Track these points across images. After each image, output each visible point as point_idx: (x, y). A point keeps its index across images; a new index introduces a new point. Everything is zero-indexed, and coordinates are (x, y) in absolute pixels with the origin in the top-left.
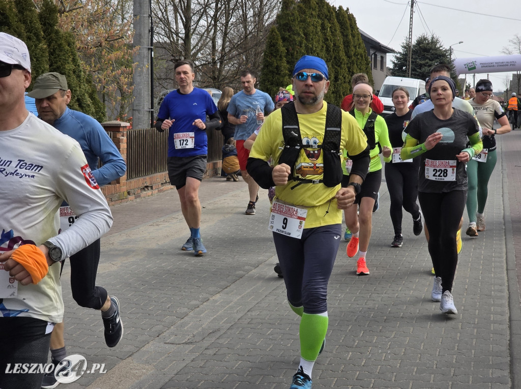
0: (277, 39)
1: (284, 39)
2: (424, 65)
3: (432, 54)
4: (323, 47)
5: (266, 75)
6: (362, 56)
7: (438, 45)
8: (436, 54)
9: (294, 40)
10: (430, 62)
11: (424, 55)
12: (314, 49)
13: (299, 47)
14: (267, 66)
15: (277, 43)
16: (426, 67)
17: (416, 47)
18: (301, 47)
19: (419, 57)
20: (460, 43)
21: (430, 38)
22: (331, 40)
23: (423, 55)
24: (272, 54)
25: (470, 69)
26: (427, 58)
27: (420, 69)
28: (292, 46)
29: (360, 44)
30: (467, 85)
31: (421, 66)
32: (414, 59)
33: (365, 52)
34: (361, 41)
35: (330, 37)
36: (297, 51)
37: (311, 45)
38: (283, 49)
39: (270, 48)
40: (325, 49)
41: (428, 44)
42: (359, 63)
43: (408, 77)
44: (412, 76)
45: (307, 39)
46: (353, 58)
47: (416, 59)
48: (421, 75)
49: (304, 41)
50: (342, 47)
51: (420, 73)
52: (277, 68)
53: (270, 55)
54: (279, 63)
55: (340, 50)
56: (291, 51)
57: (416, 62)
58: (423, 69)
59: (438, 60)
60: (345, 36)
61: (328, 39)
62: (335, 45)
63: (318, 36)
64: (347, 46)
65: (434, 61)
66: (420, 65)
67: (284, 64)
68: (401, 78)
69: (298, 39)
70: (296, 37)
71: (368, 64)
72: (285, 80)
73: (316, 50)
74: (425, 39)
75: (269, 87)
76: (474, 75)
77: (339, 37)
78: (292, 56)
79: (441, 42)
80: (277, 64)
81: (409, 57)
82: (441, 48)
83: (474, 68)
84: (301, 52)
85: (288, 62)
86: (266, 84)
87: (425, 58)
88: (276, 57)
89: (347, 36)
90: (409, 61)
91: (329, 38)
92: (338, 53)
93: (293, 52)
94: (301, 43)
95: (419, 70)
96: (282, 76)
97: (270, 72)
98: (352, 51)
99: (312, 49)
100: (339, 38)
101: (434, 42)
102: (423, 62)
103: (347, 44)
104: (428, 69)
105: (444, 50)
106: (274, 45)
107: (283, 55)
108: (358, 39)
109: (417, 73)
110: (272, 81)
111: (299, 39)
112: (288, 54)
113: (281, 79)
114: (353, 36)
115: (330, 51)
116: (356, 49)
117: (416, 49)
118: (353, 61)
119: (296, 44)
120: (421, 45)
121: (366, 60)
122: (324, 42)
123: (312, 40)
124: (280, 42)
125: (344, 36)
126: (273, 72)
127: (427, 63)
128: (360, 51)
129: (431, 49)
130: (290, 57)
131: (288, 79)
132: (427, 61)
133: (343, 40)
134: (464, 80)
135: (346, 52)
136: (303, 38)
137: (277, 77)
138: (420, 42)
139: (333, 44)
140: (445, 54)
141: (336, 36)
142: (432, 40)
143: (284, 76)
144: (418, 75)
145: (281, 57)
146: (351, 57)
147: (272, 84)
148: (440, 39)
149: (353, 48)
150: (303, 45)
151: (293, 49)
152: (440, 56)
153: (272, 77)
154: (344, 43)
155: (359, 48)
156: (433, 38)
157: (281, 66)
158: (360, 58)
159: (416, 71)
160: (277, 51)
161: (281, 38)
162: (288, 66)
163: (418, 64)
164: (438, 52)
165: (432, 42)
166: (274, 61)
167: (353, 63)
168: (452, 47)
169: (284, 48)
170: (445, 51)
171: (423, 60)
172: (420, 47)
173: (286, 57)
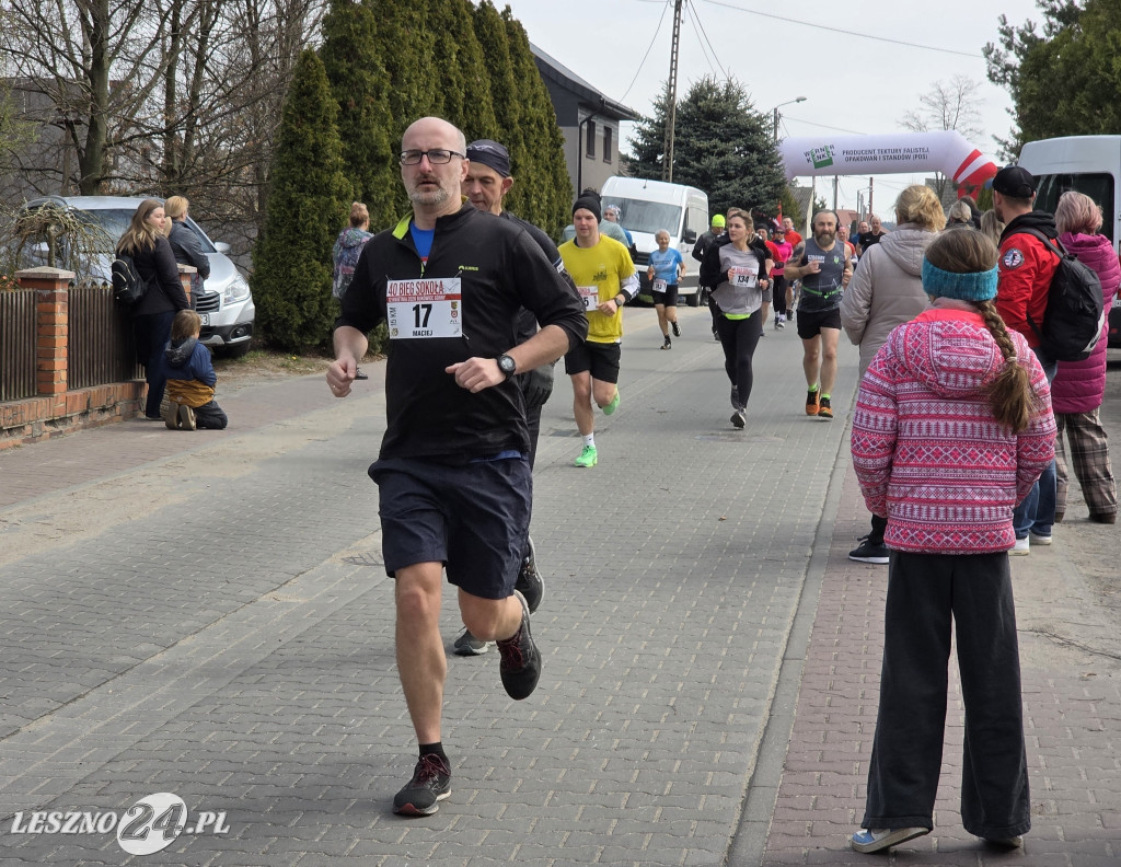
0: (318, 78)
1: (336, 78)
2: (708, 150)
3: (728, 126)
4: (437, 100)
5: (288, 165)
6: (540, 126)
7: (742, 105)
8: (737, 126)
9: (363, 81)
10: (722, 146)
11: (708, 128)
12: (414, 104)
13: (372, 99)
14: (292, 144)
15: (316, 87)
16: (713, 158)
17: (690, 107)
18: (378, 98)
19: (696, 131)
20: (798, 101)
21: (722, 88)
22: (458, 83)
23: (704, 128)
24: (303, 114)
25: (818, 165)
26: (716, 135)
27: (698, 161)
28: (357, 94)
29: (536, 96)
30: (817, 202)
31: (701, 155)
32: (684, 136)
33: (549, 114)
34: (540, 88)
35: (458, 76)
36: (368, 109)
37: (405, 95)
38: (330, 103)
39: (298, 98)
40: (442, 104)
41: (718, 100)
42: (532, 143)
43: (667, 180)
44: (679, 176)
45: (394, 81)
46: (518, 127)
47: (690, 135)
48: (699, 175)
49: (387, 84)
50: (487, 99)
51: (698, 170)
52: (316, 149)
53: (298, 116)
54: (320, 136)
55: (483, 108)
56: (352, 109)
57: (688, 145)
58: (705, 162)
59: (740, 140)
60: (497, 74)
61: (451, 82)
62: (469, 95)
63: (427, 73)
64: (502, 100)
65: (731, 143)
66: (697, 152)
67: (334, 141)
68: (643, 181)
69: (371, 78)
70: (365, 74)
71: (559, 146)
72: (335, 179)
73: (417, 106)
74: (711, 89)
75: (293, 196)
76: (836, 180)
77: (481, 76)
78: (355, 119)
79: (748, 95)
80: (315, 138)
81: (669, 131)
82: (748, 112)
83: (829, 162)
84: (377, 110)
85: (345, 136)
86: (287, 188)
87: (708, 134)
88: (312, 121)
89: (501, 74)
90: (669, 141)
91: (454, 79)
92: (478, 115)
93: (358, 109)
94: (378, 89)
95: (695, 164)
96: (328, 171)
97: (298, 158)
98: (515, 111)
99: (407, 104)
100: (482, 81)
101: (731, 96)
102: (705, 145)
103: (501, 95)
104: (718, 161)
105: (755, 116)
106: (308, 93)
107: (331, 117)
108: (532, 84)
109: (691, 171)
110: (304, 181)
111: (374, 78)
112: (347, 117)
113: (325, 178)
114: (520, 76)
115: (457, 112)
116: (526, 107)
117: (688, 113)
118: (516, 136)
119: (366, 91)
120: (700, 104)
121: (551, 135)
122: (442, 89)
123: (409, 81)
124: (325, 85)
125: (493, 73)
126: (304, 160)
127: (715, 147)
128: (537, 112)
129: (724, 112)
130: (351, 122)
131: (343, 179)
132: (715, 141)
133: (493, 86)
134: (808, 192)
135: (498, 114)
136: (384, 76)
137: (313, 172)
138: (698, 96)
139: (466, 93)
140: (758, 127)
141: (474, 74)
142: (727, 91)
143: (331, 171)
144: (693, 176)
145: (325, 122)
146: (512, 126)
147: (302, 189)
148: (747, 90)
149: (517, 105)
150: (385, 94)
151: (358, 104)
152: (747, 130)
153: (303, 171)
154: (494, 90)
155: (533, 105)
156: (729, 86)
157: (324, 146)
158: (537, 130)
159: (687, 165)
160: (317, 106)
161: (329, 76)
162: (342, 145)
163: (692, 149)
164: (742, 122)
165: (728, 97)
166: (307, 133)
167: (515, 142)
168: (780, 110)
169: (334, 100)
170: (759, 118)
171: (705, 140)
172: (699, 108)
173: (339, 121)
